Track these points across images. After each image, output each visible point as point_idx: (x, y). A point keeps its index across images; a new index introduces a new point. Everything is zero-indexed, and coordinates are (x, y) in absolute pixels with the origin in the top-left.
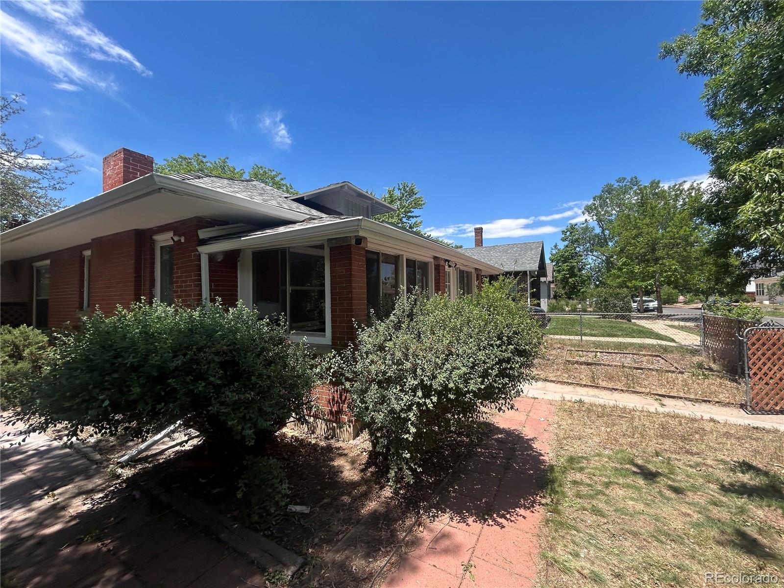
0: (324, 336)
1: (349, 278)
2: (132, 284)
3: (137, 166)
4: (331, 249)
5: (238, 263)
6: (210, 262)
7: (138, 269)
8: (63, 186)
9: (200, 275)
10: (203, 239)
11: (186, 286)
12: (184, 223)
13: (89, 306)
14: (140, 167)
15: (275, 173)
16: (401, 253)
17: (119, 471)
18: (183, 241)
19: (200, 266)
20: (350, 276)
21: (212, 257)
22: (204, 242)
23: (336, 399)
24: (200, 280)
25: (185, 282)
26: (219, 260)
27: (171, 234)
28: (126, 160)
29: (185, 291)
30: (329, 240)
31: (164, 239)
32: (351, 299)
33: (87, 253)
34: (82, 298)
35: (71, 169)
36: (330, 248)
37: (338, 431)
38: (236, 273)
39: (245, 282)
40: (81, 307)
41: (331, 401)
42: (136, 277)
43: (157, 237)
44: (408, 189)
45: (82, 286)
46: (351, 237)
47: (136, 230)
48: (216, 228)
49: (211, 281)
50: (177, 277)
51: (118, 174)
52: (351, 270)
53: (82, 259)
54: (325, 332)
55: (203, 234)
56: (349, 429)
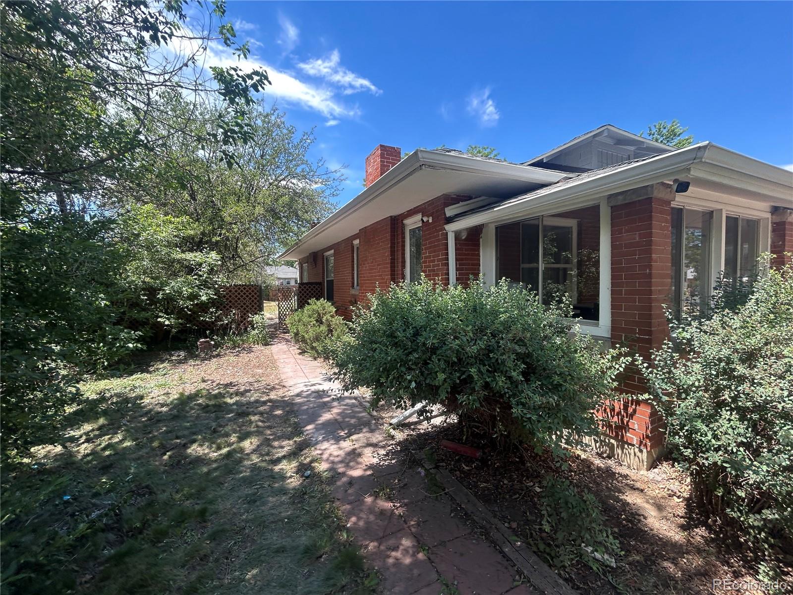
0: (597, 325)
1: (646, 247)
2: (389, 266)
3: (389, 159)
4: (614, 209)
5: (481, 240)
6: (456, 240)
7: (393, 253)
8: (338, 192)
9: (447, 254)
10: (450, 217)
11: (434, 266)
12: (431, 203)
13: (358, 285)
14: (392, 159)
15: (489, 150)
16: (719, 207)
17: (393, 432)
18: (430, 221)
19: (447, 244)
20: (650, 243)
21: (457, 235)
22: (450, 220)
23: (617, 410)
24: (447, 259)
25: (433, 261)
26: (463, 238)
27: (419, 217)
28: (382, 156)
29: (434, 271)
30: (610, 197)
31: (413, 223)
32: (650, 276)
33: (356, 242)
34: (353, 278)
35: (342, 178)
36: (612, 207)
37: (620, 451)
38: (478, 250)
39: (488, 259)
40: (353, 286)
41: (608, 410)
42: (391, 259)
43: (407, 222)
44: (665, 131)
45: (353, 270)
46: (652, 186)
47: (391, 217)
48: (461, 204)
49: (457, 260)
50: (426, 257)
51: (376, 169)
52: (650, 235)
53: (353, 247)
54: (598, 319)
55: (450, 212)
56: (639, 454)
